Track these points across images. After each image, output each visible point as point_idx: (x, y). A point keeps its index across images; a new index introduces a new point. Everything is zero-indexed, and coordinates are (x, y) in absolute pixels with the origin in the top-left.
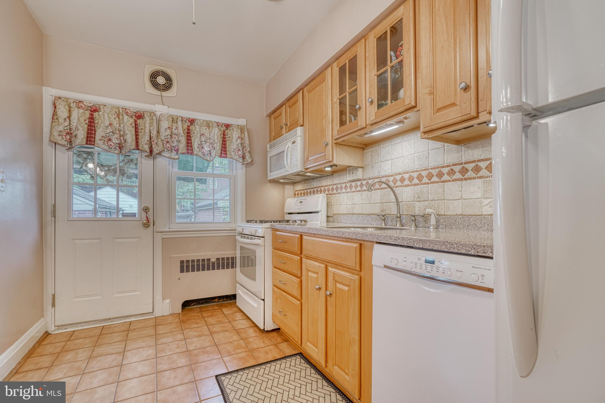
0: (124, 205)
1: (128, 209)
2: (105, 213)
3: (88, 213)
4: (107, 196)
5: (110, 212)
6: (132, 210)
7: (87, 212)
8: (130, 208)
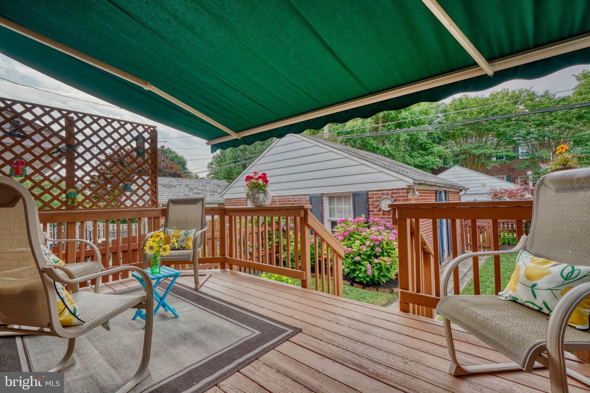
0: (475, 185)
1: (480, 188)
2: (435, 192)
3: (403, 193)
4: (456, 176)
5: (445, 192)
6: (485, 190)
7: (401, 191)
8: (483, 188)
